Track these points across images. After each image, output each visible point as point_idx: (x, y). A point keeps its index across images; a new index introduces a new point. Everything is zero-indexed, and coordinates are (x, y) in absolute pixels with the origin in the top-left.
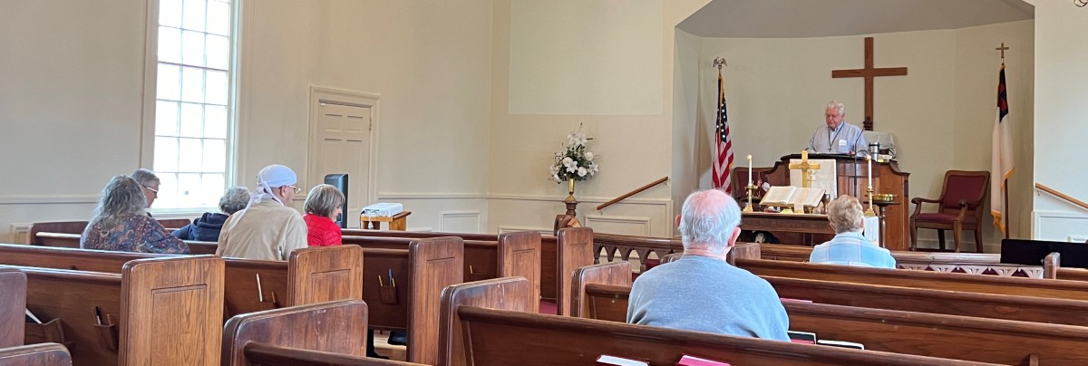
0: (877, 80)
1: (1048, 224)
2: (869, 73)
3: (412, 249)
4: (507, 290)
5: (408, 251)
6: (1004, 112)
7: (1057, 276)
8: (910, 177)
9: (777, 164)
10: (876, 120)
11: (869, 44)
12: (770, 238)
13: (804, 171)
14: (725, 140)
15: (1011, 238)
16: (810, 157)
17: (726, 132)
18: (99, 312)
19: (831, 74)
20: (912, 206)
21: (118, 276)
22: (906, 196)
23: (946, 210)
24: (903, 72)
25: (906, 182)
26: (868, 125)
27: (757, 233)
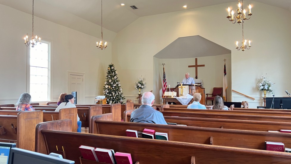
0: (198, 68)
1: (235, 99)
2: (196, 66)
3: (89, 108)
4: (107, 116)
5: (88, 109)
6: (225, 74)
7: (233, 110)
8: (205, 89)
9: (176, 87)
10: (198, 76)
11: (196, 59)
12: (174, 103)
13: (182, 88)
14: (165, 82)
15: (227, 101)
16: (183, 85)
17: (165, 80)
18: (12, 125)
19: (188, 67)
20: (206, 96)
21: (17, 116)
22: (204, 93)
23: (214, 96)
24: (204, 66)
25: (204, 90)
26: (196, 78)
27: (172, 102)
